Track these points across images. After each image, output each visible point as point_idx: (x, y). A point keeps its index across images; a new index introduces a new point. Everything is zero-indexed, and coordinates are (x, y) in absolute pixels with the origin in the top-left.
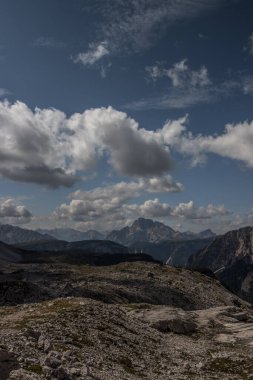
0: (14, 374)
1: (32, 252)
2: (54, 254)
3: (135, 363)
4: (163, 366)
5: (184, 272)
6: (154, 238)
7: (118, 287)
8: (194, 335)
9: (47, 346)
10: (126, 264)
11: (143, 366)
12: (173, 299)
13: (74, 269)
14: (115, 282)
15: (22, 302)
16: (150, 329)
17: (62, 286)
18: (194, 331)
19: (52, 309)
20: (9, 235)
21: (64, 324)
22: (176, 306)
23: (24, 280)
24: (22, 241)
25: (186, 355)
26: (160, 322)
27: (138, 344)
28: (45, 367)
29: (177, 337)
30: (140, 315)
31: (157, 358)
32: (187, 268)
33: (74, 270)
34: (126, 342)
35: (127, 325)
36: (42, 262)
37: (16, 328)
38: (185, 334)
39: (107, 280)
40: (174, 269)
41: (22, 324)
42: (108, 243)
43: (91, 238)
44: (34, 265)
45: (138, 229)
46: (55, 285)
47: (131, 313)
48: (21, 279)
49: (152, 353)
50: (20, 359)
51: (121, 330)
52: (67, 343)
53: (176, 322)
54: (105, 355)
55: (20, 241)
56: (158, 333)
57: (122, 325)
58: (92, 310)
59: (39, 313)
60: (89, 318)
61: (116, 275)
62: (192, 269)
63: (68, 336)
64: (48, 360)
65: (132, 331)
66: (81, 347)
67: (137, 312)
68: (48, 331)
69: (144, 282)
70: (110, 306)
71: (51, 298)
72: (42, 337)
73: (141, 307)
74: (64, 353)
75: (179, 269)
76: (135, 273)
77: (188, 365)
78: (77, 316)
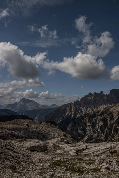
3: (18, 167)
4: (31, 167)
5: (43, 123)
6: (29, 108)
7: (11, 132)
8: (46, 151)
10: (15, 120)
11: (22, 168)
12: (38, 136)
14: (9, 130)
16: (26, 151)
18: (46, 150)
22: (38, 139)
25: (42, 160)
26: (31, 147)
27: (19, 158)
29: (38, 153)
30: (21, 144)
31: (28, 164)
32: (45, 121)
34: (13, 158)
35: (14, 150)
38: (42, 151)
39: (5, 128)
40: (39, 122)
42: (6, 110)
45: (22, 103)
47: (17, 144)
49: (26, 162)
51: (11, 153)
53: (38, 146)
54: (2, 166)
56: (29, 152)
57: (12, 150)
61: (10, 126)
62: (47, 122)
65: (17, 153)
67: (20, 143)
69: (24, 129)
70: (6, 141)
73: (22, 141)
75: (41, 122)
76: (20, 124)
77: (43, 165)
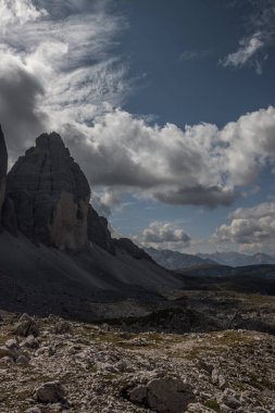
0: (193, 406)
1: (193, 278)
2: (218, 280)
9: (222, 382)
13: (242, 298)
15: (189, 331)
17: (230, 317)
19: (222, 341)
20: (169, 260)
21: (238, 360)
23: (189, 307)
24: (183, 266)
28: (223, 406)
33: (243, 300)
36: (205, 289)
37: (187, 358)
41: (192, 354)
43: (260, 262)
44: (198, 292)
46: (222, 315)
48: (185, 305)
50: (195, 392)
52: (243, 382)
55: (180, 267)
58: (270, 347)
59: (208, 344)
60: (267, 357)
63: (244, 374)
64: (225, 399)
66: (262, 390)
68: (221, 365)
71: (220, 329)
72: (215, 371)
74: (242, 394)
78: (252, 353)
